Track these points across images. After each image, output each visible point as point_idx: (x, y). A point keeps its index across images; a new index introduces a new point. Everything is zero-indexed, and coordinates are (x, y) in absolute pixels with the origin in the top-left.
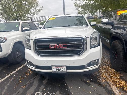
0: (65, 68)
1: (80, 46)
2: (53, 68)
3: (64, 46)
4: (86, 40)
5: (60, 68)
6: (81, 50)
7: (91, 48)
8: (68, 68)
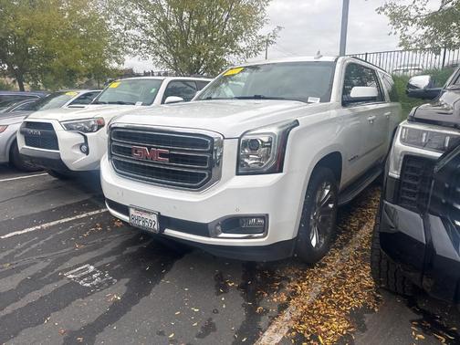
0: (154, 218)
1: (202, 161)
2: (132, 212)
3: (162, 155)
4: (221, 145)
5: (145, 216)
6: (204, 175)
7: (238, 174)
8: (165, 221)
